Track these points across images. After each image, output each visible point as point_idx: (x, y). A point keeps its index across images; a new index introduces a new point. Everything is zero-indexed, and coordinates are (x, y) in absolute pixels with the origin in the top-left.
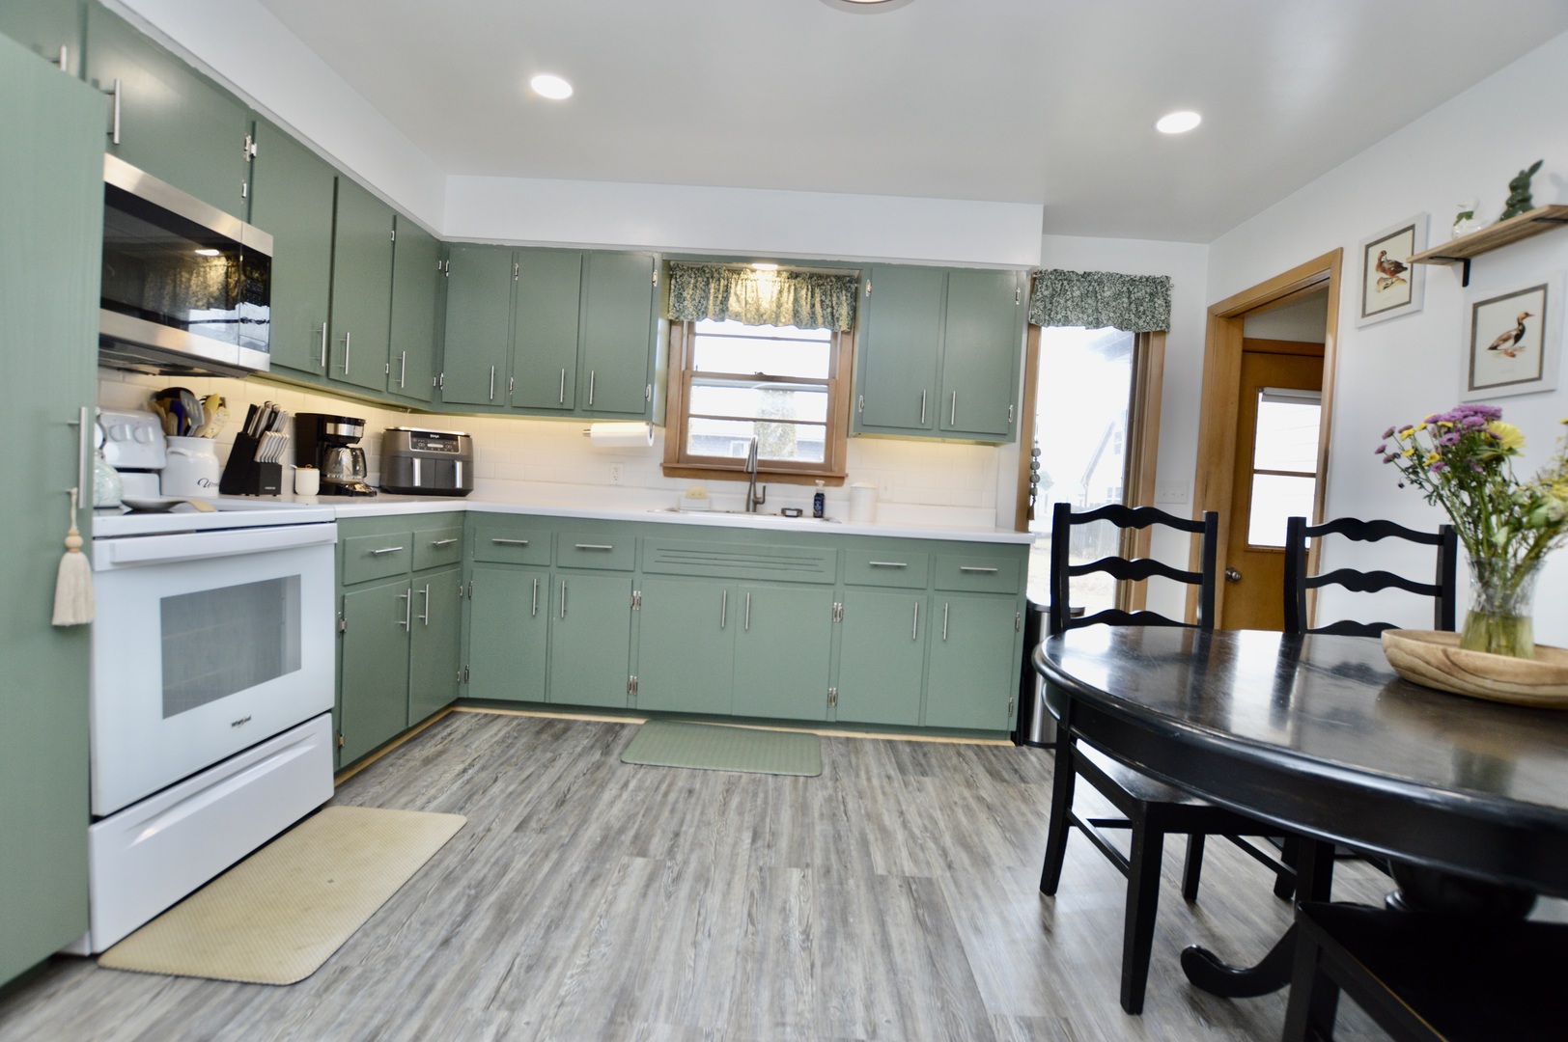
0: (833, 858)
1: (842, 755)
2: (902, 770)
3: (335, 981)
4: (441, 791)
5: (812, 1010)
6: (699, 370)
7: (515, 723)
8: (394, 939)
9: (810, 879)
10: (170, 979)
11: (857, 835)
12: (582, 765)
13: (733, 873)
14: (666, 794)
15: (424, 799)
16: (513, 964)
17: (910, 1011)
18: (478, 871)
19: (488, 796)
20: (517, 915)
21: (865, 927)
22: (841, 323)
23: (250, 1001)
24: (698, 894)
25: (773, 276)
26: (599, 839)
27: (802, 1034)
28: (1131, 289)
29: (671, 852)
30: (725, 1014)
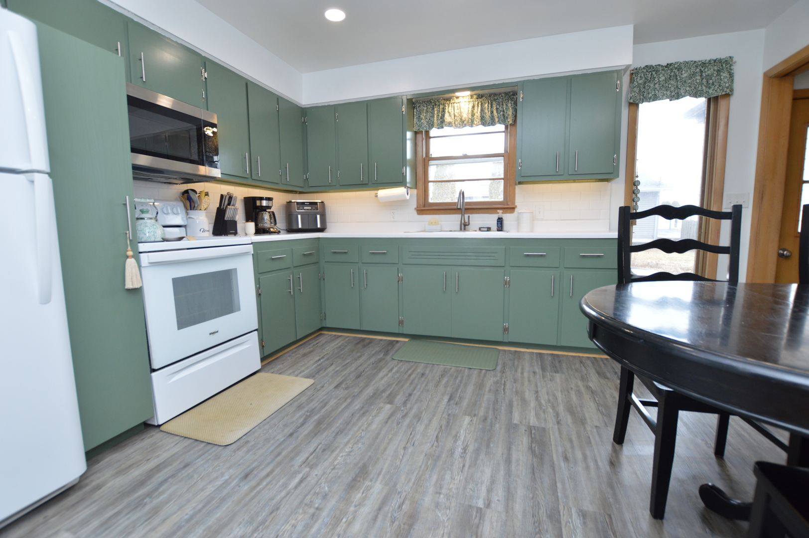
0: (491, 412)
1: (510, 360)
2: (543, 369)
3: (243, 446)
4: (307, 368)
5: (457, 488)
6: (432, 156)
7: (347, 339)
8: (270, 431)
9: (475, 422)
10: (183, 438)
11: (507, 402)
12: (373, 360)
13: (434, 416)
14: (410, 375)
15: (299, 371)
16: (317, 448)
17: (513, 497)
18: (312, 405)
19: (326, 372)
20: (325, 426)
21: (499, 450)
22: (509, 120)
23: (209, 450)
24: (413, 424)
25: (468, 99)
26: (372, 394)
27: (448, 499)
28: (702, 69)
29: (405, 403)
30: (411, 484)
